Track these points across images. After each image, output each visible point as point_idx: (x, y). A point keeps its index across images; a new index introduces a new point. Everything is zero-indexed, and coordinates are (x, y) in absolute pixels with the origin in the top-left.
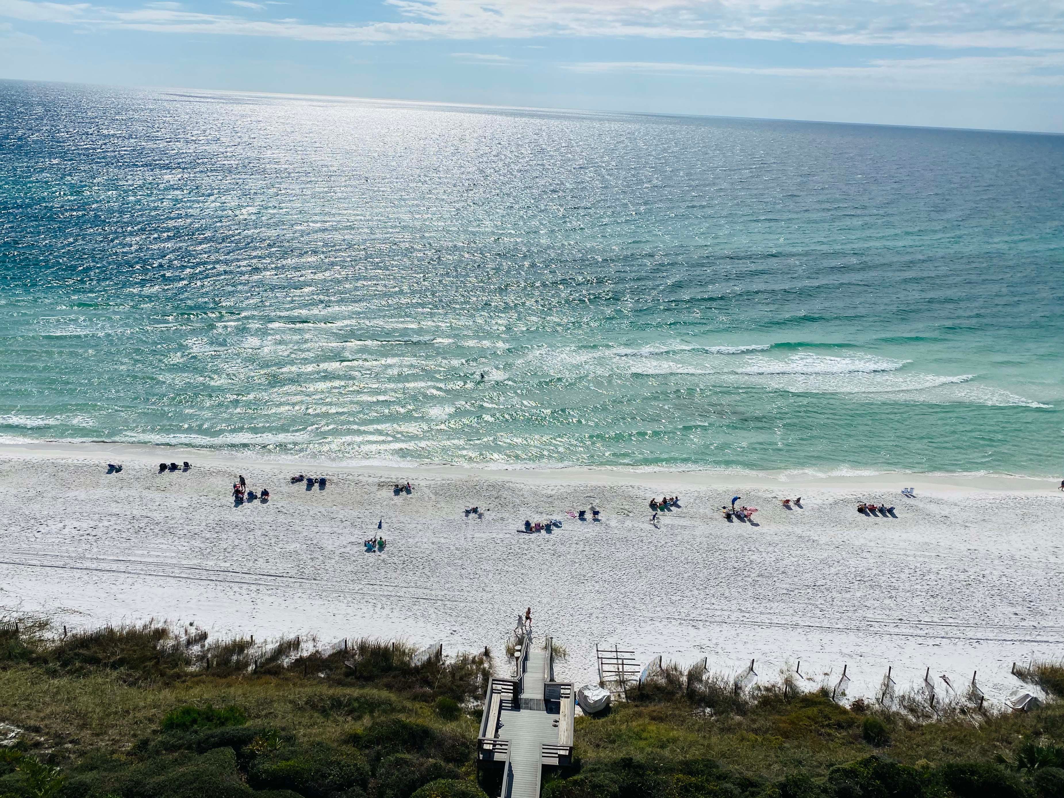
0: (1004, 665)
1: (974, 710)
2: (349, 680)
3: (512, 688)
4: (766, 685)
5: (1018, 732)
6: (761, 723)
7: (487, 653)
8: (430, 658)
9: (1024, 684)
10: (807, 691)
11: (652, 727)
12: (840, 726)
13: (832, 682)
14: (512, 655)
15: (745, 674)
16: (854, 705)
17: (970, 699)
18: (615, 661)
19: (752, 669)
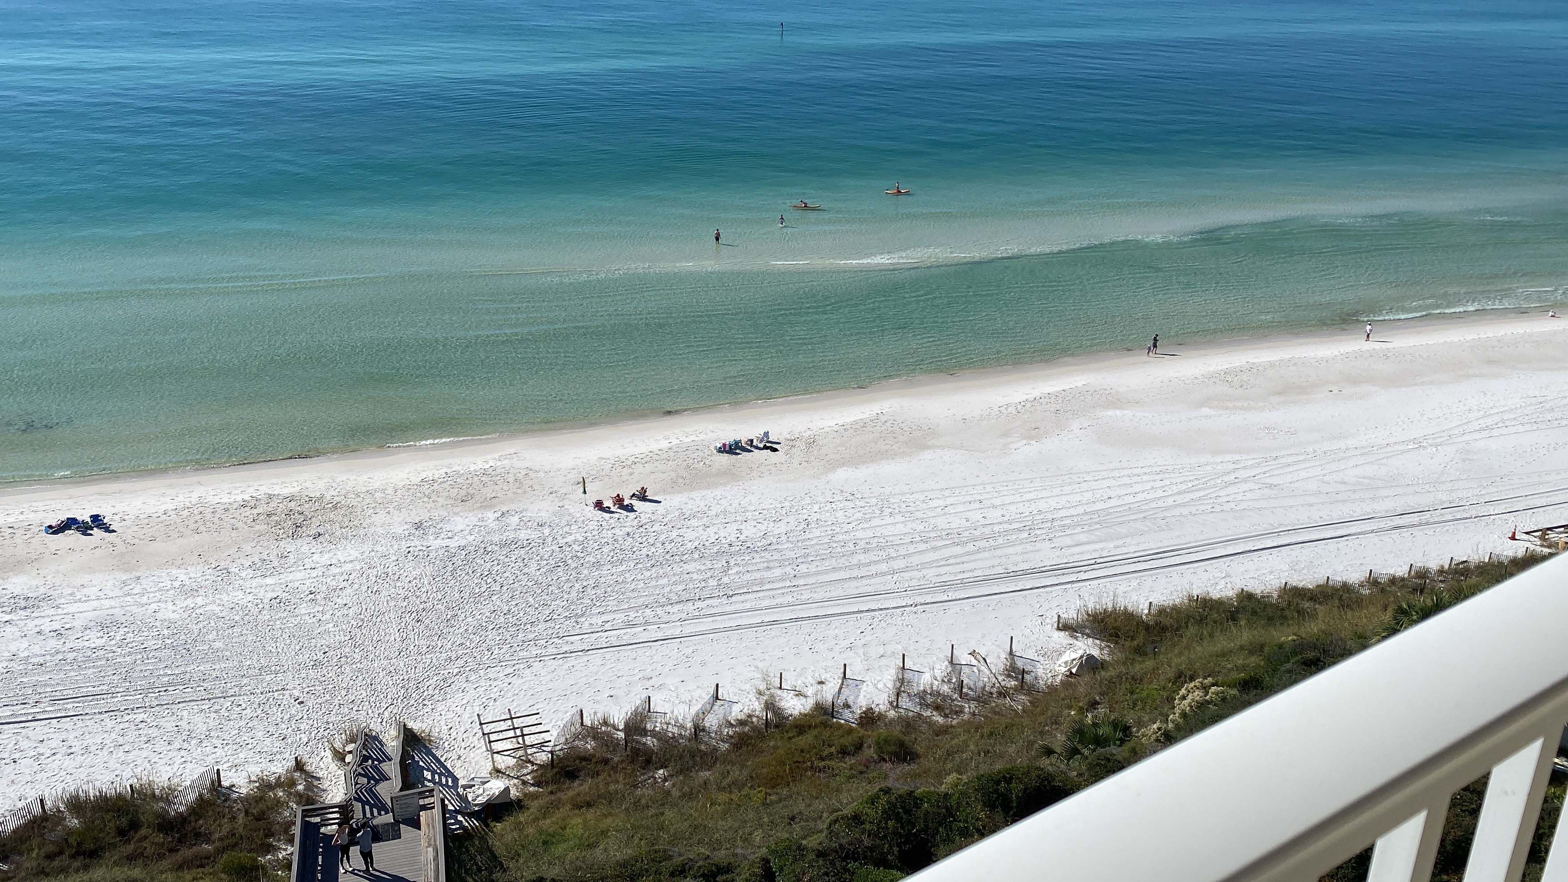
0: (1048, 621)
1: (1015, 689)
2: (56, 863)
3: (337, 816)
4: (739, 718)
5: (1070, 707)
6: (736, 773)
7: (299, 766)
8: (201, 795)
9: (1072, 641)
10: (796, 713)
11: (576, 822)
12: (844, 752)
13: (828, 694)
14: (343, 760)
15: (708, 707)
16: (861, 717)
17: (1009, 676)
18: (511, 734)
19: (717, 698)
